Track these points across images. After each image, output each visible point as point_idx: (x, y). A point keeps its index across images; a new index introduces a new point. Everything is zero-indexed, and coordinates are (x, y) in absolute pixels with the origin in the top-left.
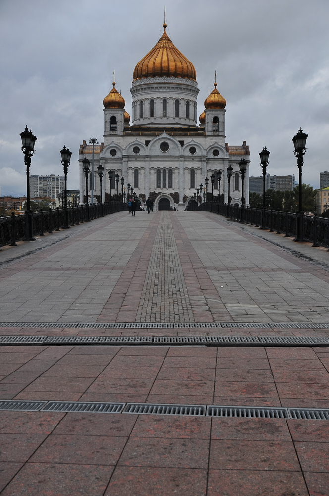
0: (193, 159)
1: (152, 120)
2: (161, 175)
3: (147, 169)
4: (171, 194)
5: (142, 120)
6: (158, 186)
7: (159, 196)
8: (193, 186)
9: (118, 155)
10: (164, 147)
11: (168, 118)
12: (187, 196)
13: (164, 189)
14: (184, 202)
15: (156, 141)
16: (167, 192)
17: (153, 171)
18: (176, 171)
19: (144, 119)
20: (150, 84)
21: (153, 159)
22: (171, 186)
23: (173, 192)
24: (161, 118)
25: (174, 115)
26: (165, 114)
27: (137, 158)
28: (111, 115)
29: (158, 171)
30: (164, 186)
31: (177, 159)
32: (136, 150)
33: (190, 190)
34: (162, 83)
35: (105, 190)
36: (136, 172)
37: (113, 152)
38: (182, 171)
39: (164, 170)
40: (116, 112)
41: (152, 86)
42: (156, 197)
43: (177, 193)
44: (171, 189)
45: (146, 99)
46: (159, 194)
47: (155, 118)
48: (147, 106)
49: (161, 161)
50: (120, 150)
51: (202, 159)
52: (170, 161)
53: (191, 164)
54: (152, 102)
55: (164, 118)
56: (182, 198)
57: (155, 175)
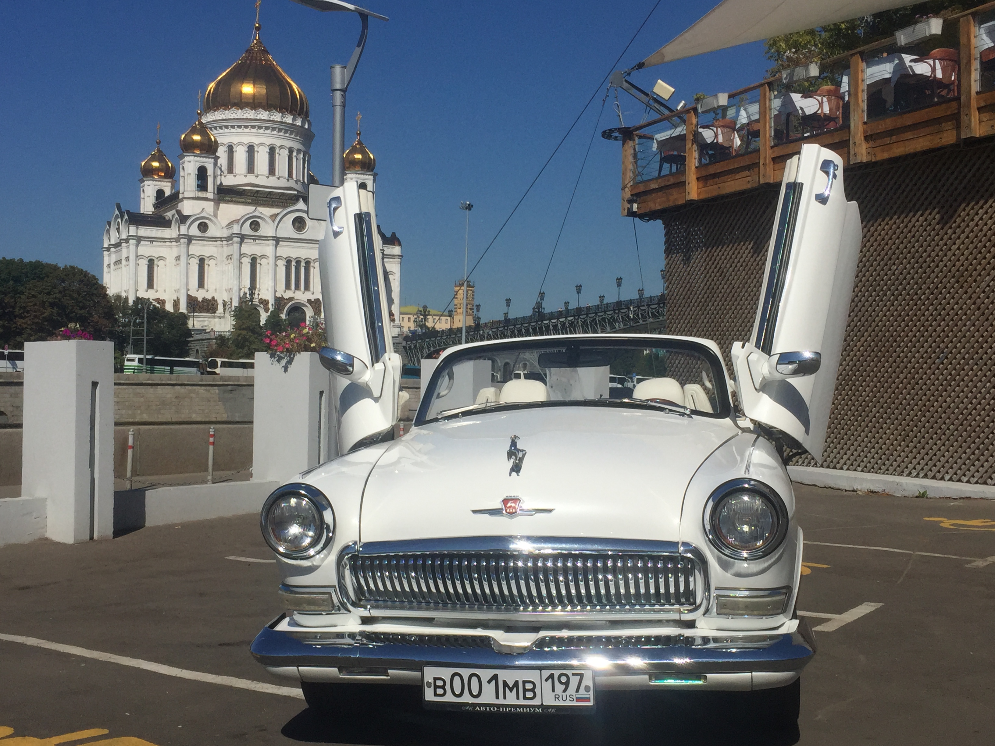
1: (251, 179)
2: (293, 269)
3: (271, 260)
4: (309, 301)
5: (230, 177)
6: (288, 286)
7: (290, 304)
9: (212, 231)
10: (299, 223)
11: (279, 178)
13: (297, 292)
15: (287, 214)
16: (301, 296)
17: (282, 264)
18: (316, 264)
19: (235, 176)
20: (247, 119)
21: (281, 243)
22: (307, 288)
23: (312, 298)
24: (268, 177)
25: (286, 175)
26: (272, 171)
27: (255, 238)
28: (199, 165)
29: (289, 262)
32: (255, 226)
34: (270, 121)
35: (188, 290)
36: (254, 261)
37: (203, 227)
39: (298, 262)
40: (207, 160)
41: (253, 124)
42: (285, 304)
43: (319, 299)
44: (306, 292)
45: (240, 144)
46: (291, 299)
47: (257, 176)
48: (241, 156)
49: (293, 247)
50: (215, 224)
52: (307, 248)
54: (251, 150)
55: (271, 177)
57: (284, 268)
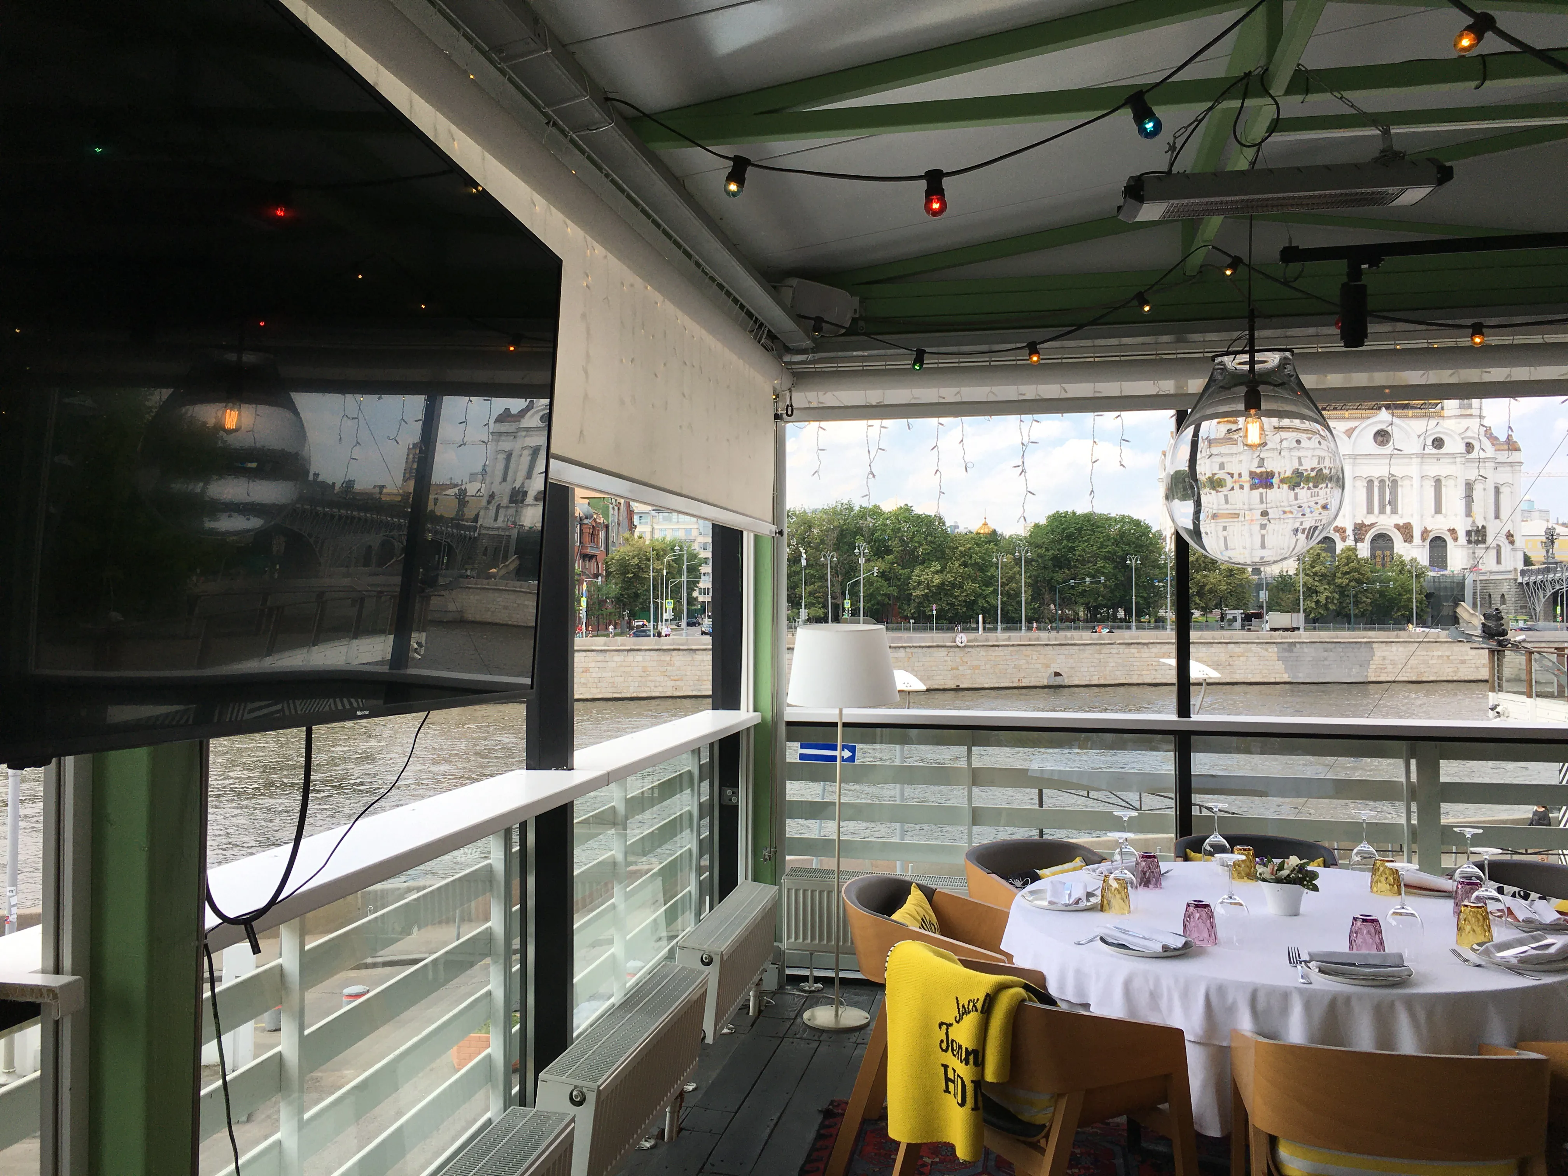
0: (1438, 459)
2: (1376, 490)
4: (1397, 527)
6: (1370, 511)
7: (1372, 530)
8: (1438, 510)
10: (1382, 436)
12: (1429, 529)
13: (1382, 516)
14: (1424, 539)
15: (1366, 427)
16: (1386, 522)
17: (1361, 485)
18: (1406, 482)
21: (1358, 461)
22: (1394, 511)
23: (1401, 522)
29: (1370, 482)
30: (1382, 511)
31: (1406, 460)
33: (1433, 517)
38: (1416, 481)
39: (1382, 482)
42: (1367, 531)
43: (1409, 523)
44: (1395, 517)
46: (1372, 525)
49: (1374, 464)
51: (1458, 460)
52: (1393, 464)
53: (1434, 469)
56: (1420, 534)
57: (1365, 490)
